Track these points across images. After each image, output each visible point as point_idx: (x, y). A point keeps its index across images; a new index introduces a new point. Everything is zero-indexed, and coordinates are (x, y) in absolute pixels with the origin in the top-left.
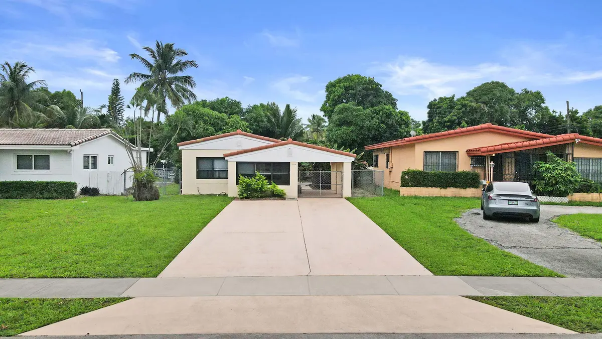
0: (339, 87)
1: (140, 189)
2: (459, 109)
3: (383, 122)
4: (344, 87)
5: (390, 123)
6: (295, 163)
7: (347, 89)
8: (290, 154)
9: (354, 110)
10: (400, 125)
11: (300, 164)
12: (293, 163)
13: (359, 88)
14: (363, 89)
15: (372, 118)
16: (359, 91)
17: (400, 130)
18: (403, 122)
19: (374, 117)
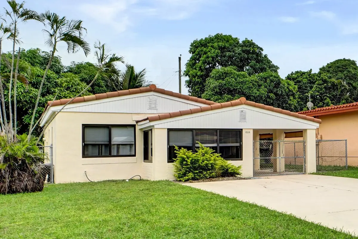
0: (212, 47)
1: (12, 174)
2: (320, 85)
3: (270, 91)
4: (219, 46)
5: (279, 92)
6: (249, 131)
7: (222, 49)
8: (243, 118)
9: (238, 76)
10: (288, 96)
11: (255, 131)
12: (247, 130)
13: (238, 50)
14: (243, 51)
15: (260, 86)
16: (239, 54)
17: (289, 102)
18: (291, 93)
19: (261, 85)
